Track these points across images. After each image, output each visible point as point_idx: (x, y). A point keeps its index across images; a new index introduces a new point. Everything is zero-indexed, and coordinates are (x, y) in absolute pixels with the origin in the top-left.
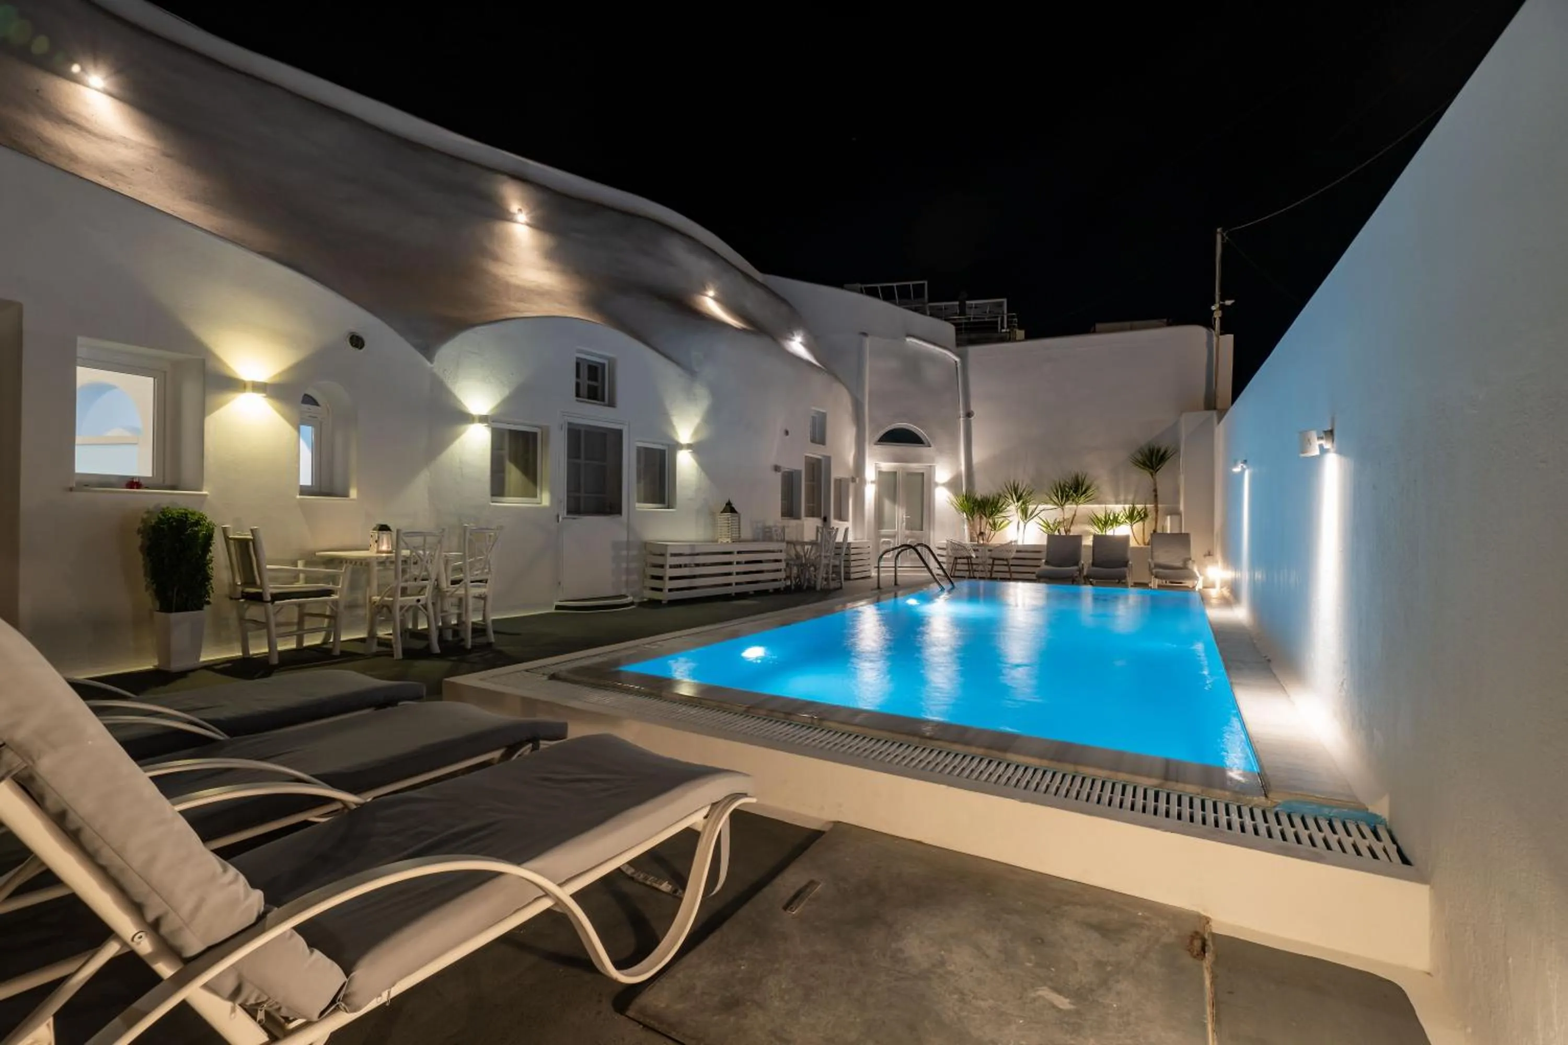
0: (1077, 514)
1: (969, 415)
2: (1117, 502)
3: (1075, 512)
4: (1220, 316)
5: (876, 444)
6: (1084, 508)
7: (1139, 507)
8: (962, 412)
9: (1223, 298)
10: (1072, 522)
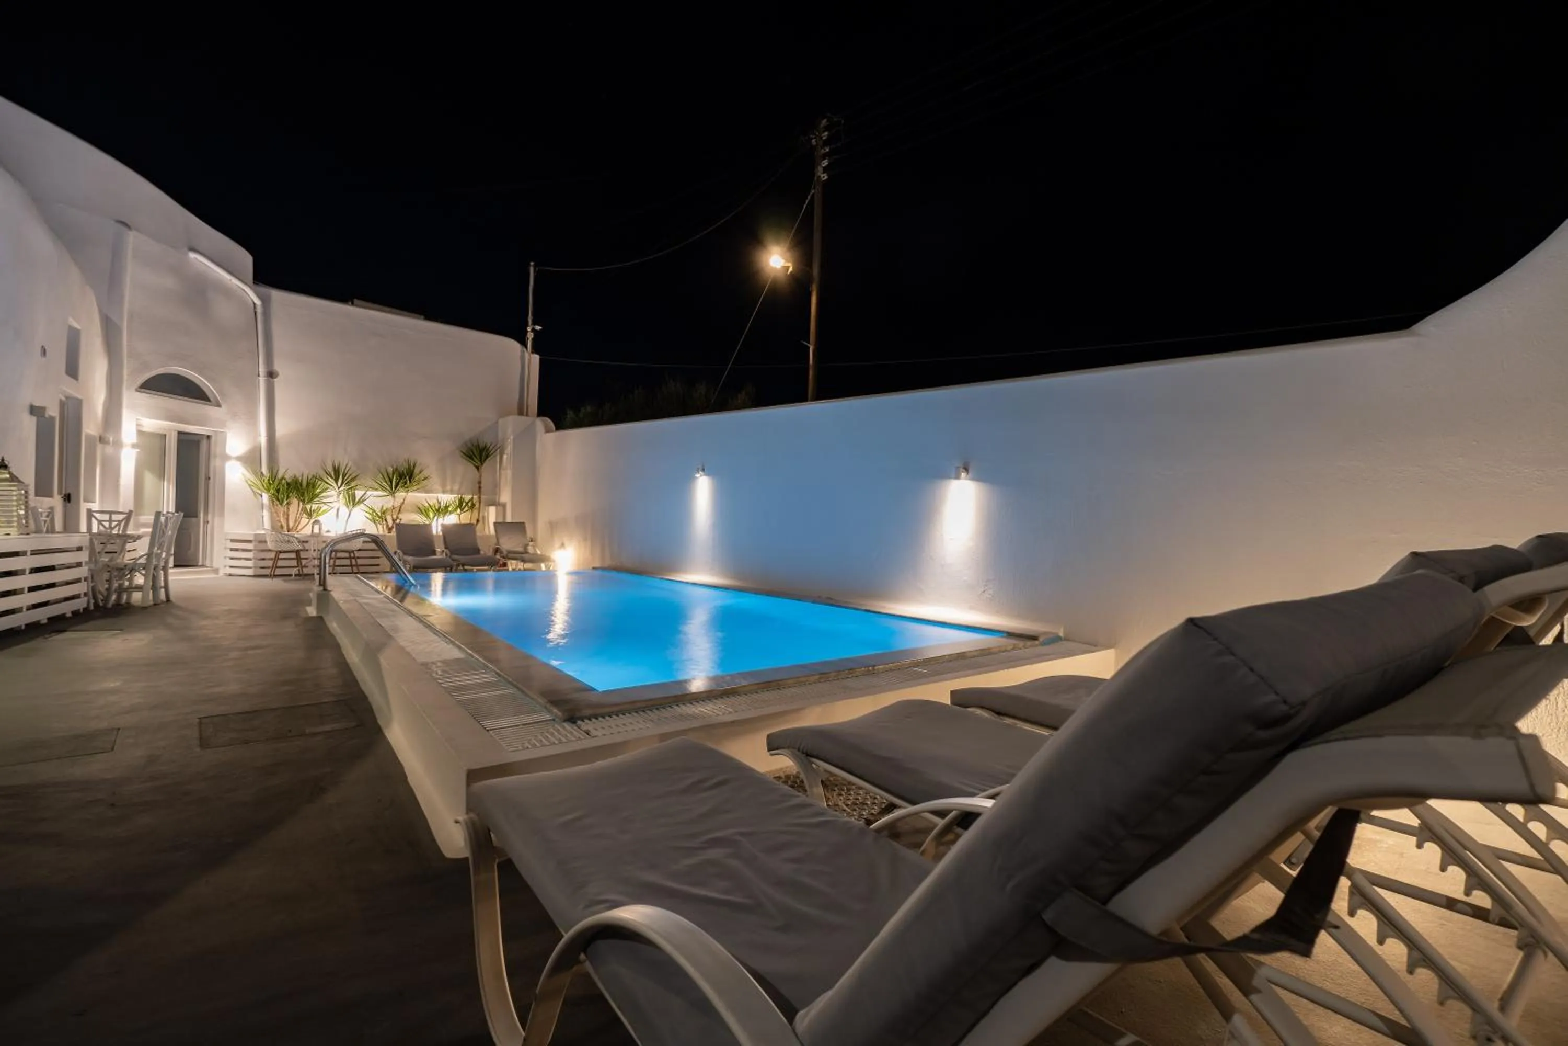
0: (405, 502)
1: (271, 375)
2: (444, 492)
3: (404, 500)
4: (532, 337)
5: (137, 390)
6: (414, 496)
7: (467, 497)
8: (262, 370)
9: (534, 323)
10: (400, 510)
